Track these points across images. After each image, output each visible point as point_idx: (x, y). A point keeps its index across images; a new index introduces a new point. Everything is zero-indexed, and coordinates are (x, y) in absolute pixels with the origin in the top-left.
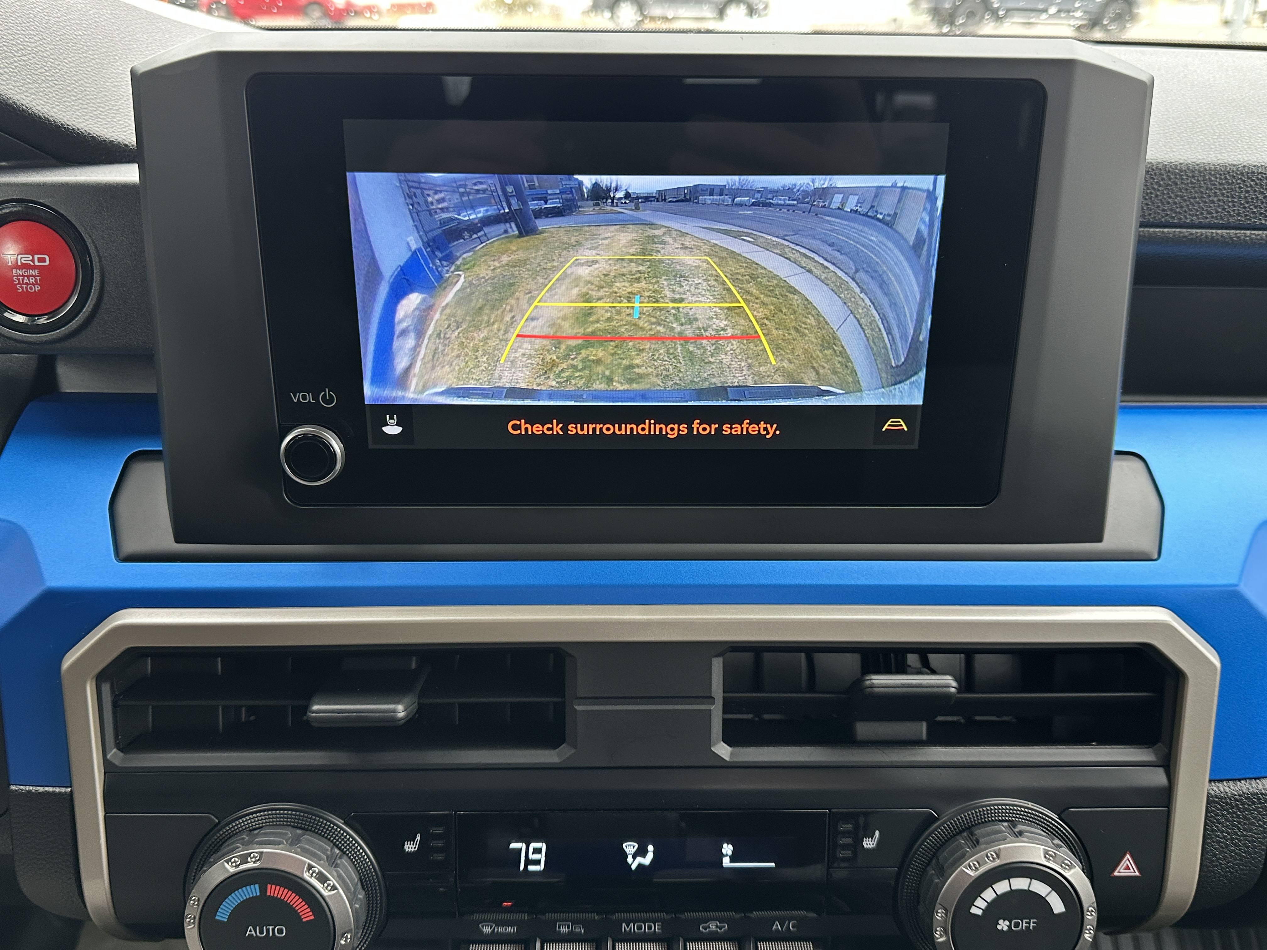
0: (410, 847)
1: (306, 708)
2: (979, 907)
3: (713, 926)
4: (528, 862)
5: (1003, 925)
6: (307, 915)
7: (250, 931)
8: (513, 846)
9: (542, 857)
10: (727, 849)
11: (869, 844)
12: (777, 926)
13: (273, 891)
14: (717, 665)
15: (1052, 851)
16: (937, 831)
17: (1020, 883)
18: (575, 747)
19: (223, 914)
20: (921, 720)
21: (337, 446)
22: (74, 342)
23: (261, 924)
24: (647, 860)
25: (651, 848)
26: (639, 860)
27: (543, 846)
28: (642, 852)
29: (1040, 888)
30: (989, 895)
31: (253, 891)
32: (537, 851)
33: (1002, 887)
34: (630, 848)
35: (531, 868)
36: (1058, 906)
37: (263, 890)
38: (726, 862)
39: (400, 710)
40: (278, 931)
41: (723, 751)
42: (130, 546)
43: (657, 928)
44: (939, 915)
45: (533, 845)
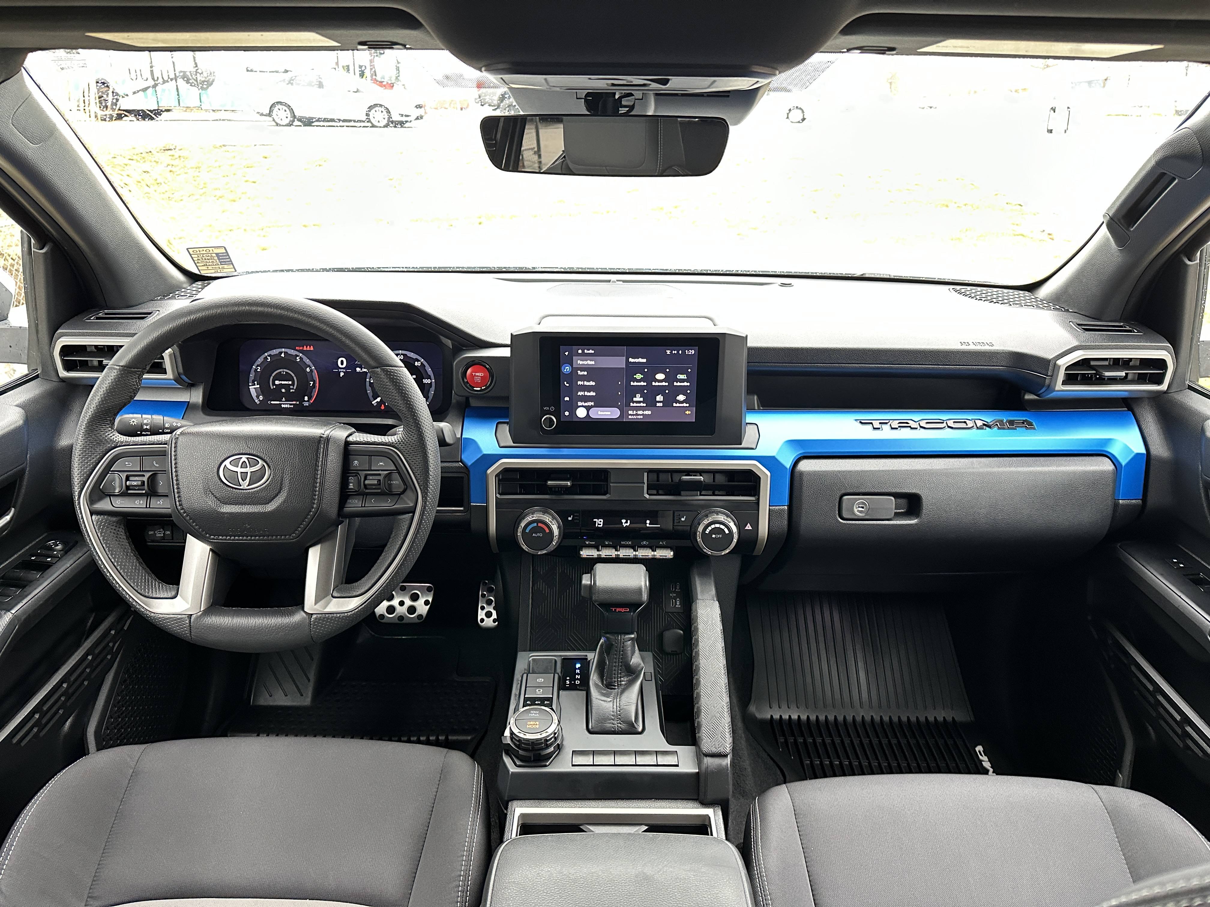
0: (570, 519)
1: (546, 482)
2: (707, 531)
3: (644, 542)
4: (598, 524)
5: (714, 536)
6: (547, 531)
7: (534, 535)
8: (594, 520)
9: (602, 523)
10: (648, 522)
11: (683, 519)
12: (661, 543)
13: (540, 525)
14: (646, 474)
15: (726, 518)
16: (700, 516)
17: (717, 525)
18: (610, 494)
19: (527, 531)
20: (698, 491)
21: (555, 420)
22: (487, 394)
23: (536, 533)
24: (628, 524)
25: (629, 521)
26: (626, 524)
27: (602, 520)
28: (626, 522)
29: (722, 527)
30: (710, 528)
31: (535, 524)
32: (600, 521)
33: (713, 526)
34: (624, 521)
35: (599, 526)
36: (727, 532)
37: (537, 524)
38: (648, 525)
39: (569, 483)
40: (540, 535)
41: (647, 496)
42: (502, 445)
43: (630, 543)
44: (698, 533)
45: (600, 520)
